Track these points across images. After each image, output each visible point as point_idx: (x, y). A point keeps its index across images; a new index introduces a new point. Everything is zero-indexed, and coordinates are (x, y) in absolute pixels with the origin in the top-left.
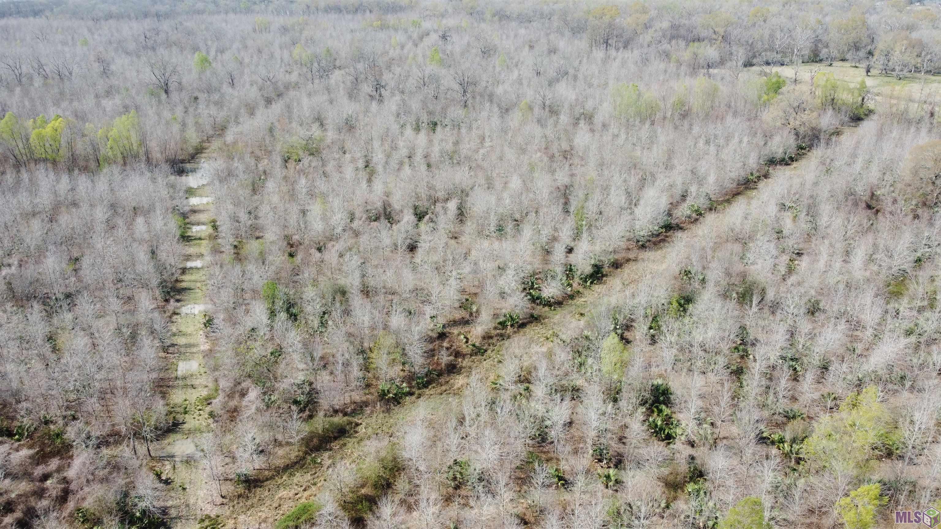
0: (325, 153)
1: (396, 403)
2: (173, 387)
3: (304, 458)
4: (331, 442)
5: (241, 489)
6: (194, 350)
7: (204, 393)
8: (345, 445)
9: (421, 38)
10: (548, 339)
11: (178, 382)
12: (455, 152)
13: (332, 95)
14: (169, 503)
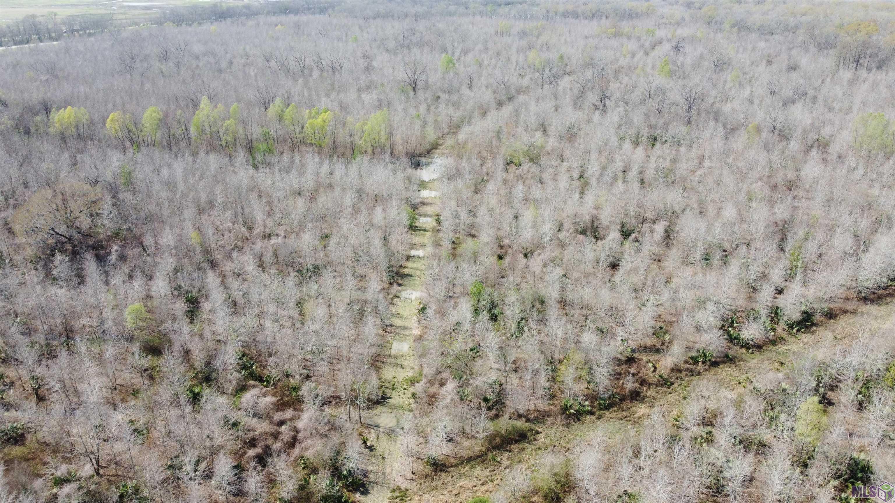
0: (544, 160)
1: (576, 420)
2: (386, 363)
3: (486, 454)
4: (512, 444)
5: (429, 470)
6: (407, 333)
7: (410, 374)
8: (523, 449)
9: (653, 48)
10: (740, 383)
11: (390, 359)
12: (671, 170)
13: (558, 102)
14: (370, 468)
